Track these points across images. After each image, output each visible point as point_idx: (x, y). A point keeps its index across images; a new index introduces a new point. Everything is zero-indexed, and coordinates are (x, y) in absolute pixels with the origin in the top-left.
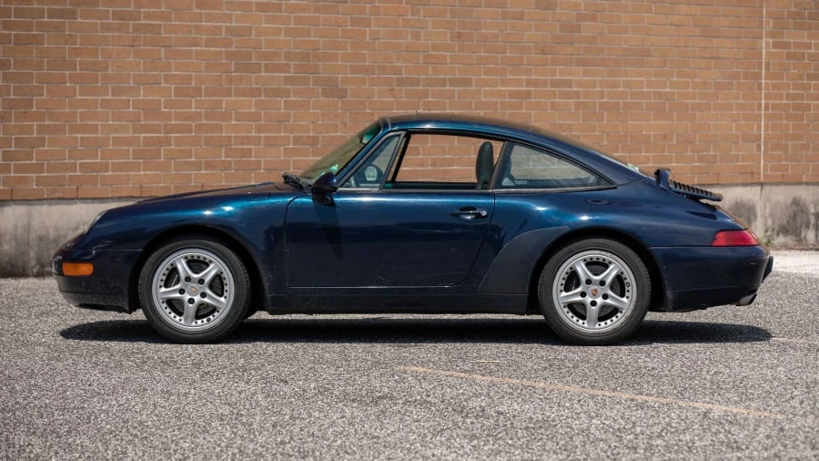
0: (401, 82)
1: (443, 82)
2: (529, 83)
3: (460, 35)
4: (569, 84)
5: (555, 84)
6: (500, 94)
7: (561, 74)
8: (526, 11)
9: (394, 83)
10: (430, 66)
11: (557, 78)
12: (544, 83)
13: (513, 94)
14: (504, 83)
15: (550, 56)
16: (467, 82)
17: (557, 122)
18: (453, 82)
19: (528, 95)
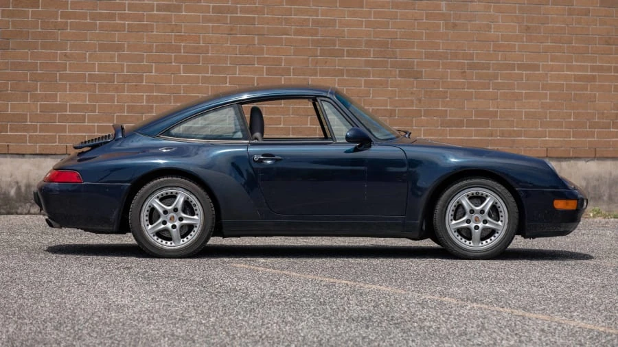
0: (473, 66)
1: (512, 67)
2: (593, 69)
3: (528, 28)
6: (566, 78)
8: (591, 8)
9: (466, 67)
10: (500, 53)
12: (609, 69)
13: (578, 78)
14: (570, 68)
15: (614, 46)
16: (536, 67)
18: (520, 67)
19: (593, 78)
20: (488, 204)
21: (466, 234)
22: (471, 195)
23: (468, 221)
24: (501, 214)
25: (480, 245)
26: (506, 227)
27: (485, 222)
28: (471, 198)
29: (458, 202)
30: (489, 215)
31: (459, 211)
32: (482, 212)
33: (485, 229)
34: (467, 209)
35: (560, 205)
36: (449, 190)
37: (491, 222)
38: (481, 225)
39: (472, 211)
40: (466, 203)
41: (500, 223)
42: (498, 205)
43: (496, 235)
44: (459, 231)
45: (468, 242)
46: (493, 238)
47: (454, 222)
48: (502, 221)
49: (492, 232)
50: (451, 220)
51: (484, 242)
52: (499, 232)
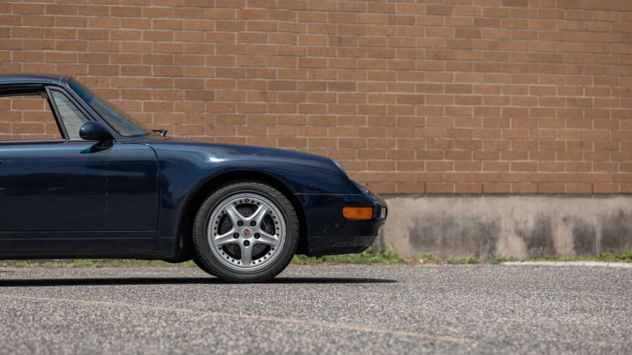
0: (274, 86)
1: (322, 86)
2: (420, 88)
3: (340, 40)
4: (468, 89)
5: (450, 89)
6: (387, 98)
7: (458, 79)
8: (416, 16)
9: (267, 86)
10: (308, 70)
11: (454, 83)
12: (439, 88)
13: (402, 99)
14: (392, 88)
15: (445, 62)
16: (351, 87)
17: (454, 128)
18: (334, 86)
19: (420, 100)
20: (260, 213)
21: (234, 251)
22: (238, 203)
23: (236, 235)
24: (276, 226)
25: (252, 264)
26: (283, 241)
27: (257, 236)
28: (239, 207)
29: (223, 212)
30: (263, 227)
31: (224, 224)
32: (253, 223)
33: (256, 245)
34: (235, 220)
35: (350, 213)
36: (211, 197)
37: (264, 236)
38: (252, 240)
39: (241, 223)
40: (232, 212)
41: (275, 237)
42: (272, 215)
43: (272, 252)
44: (225, 248)
45: (236, 262)
46: (267, 256)
47: (218, 237)
48: (278, 235)
49: (266, 249)
50: (215, 235)
51: (257, 261)
52: (275, 248)
